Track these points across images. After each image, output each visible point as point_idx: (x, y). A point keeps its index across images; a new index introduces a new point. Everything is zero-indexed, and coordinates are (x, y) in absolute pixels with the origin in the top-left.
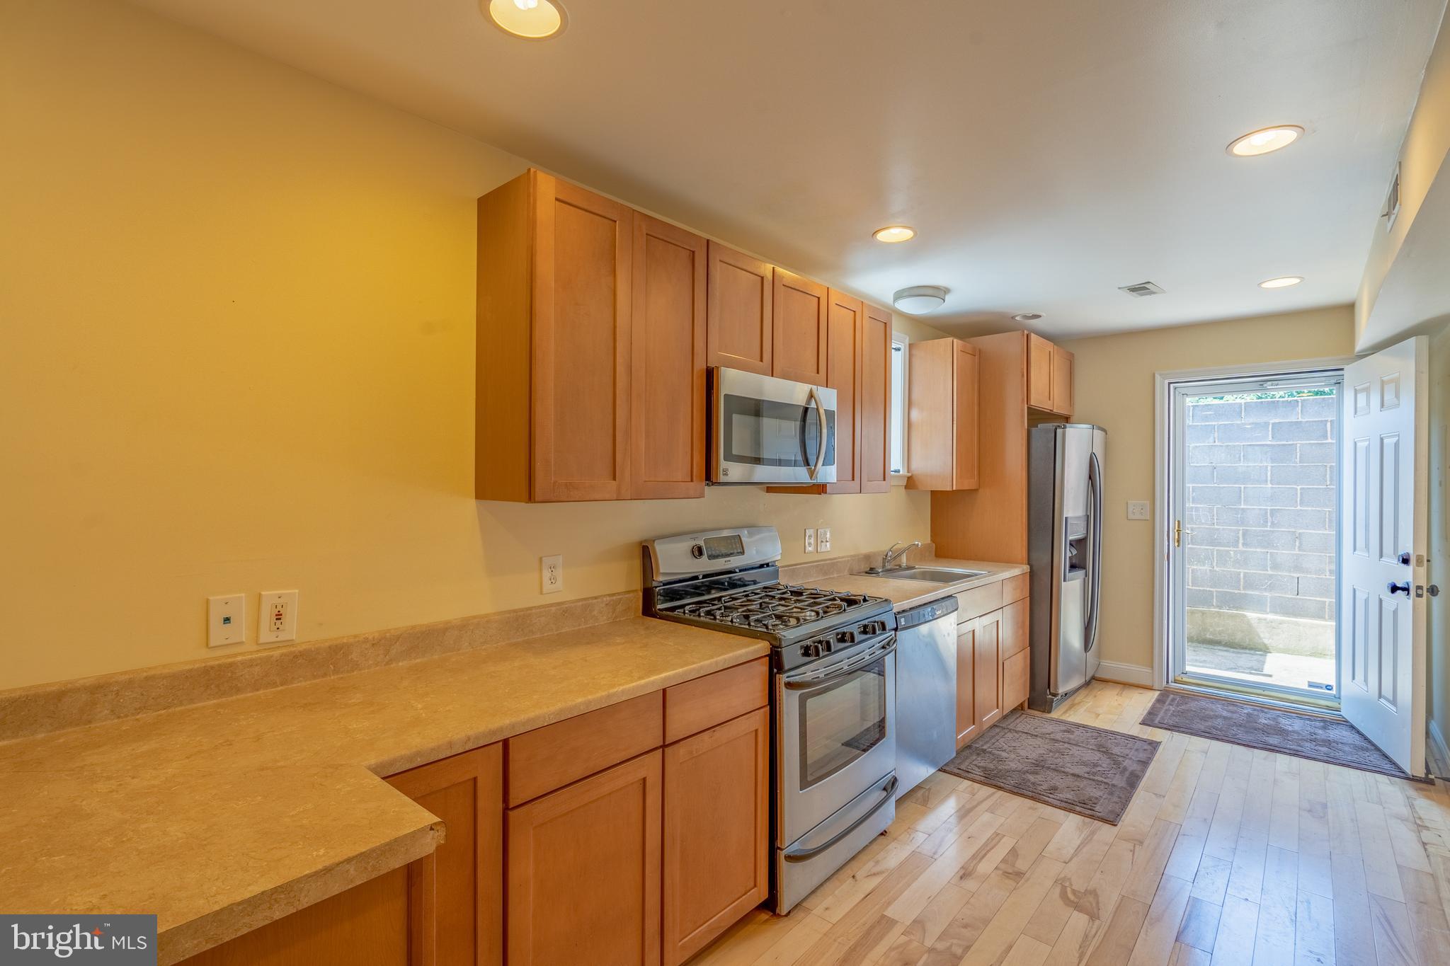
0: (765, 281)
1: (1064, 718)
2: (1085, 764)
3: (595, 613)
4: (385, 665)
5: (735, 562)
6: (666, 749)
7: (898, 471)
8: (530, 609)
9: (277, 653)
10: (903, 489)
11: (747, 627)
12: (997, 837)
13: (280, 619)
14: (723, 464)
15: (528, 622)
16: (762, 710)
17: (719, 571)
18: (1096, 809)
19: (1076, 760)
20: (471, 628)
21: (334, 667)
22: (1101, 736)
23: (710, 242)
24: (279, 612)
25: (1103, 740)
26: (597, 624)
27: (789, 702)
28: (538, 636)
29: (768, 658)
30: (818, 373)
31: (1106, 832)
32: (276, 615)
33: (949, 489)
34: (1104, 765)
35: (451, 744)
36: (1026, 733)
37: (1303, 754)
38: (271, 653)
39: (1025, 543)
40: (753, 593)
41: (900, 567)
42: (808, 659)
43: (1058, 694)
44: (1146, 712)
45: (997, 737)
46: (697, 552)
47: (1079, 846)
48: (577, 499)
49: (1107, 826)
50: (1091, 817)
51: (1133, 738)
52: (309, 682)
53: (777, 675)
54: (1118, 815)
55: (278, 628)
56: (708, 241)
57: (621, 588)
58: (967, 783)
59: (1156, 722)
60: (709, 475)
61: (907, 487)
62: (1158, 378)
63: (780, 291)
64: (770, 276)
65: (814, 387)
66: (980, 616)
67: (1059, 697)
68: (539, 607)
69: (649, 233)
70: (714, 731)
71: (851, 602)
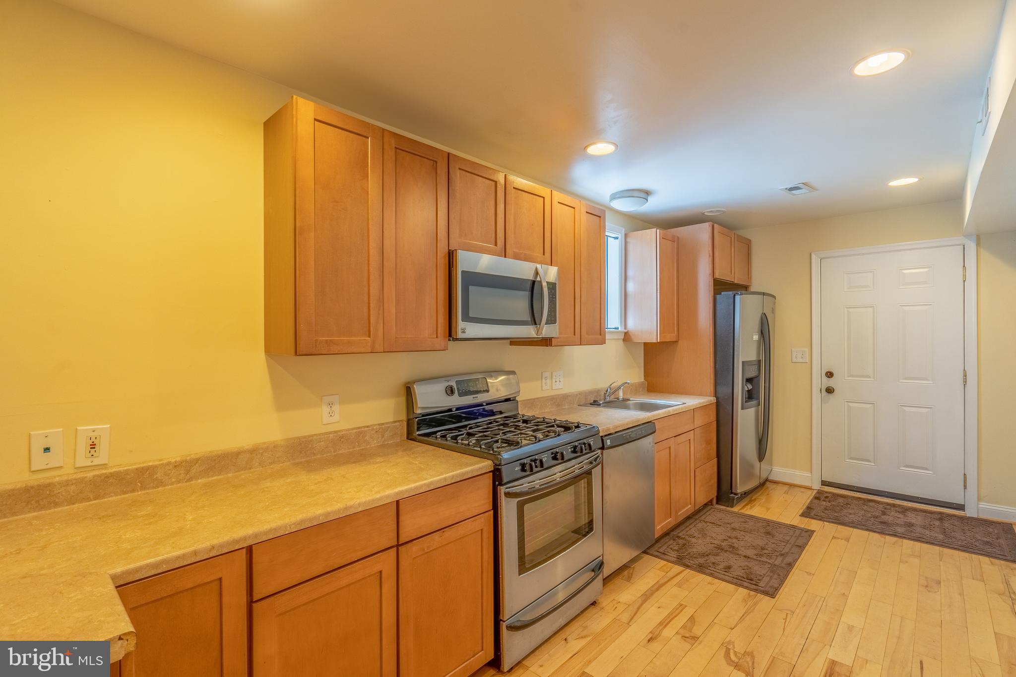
0: (498, 185)
1: (742, 511)
2: (754, 547)
3: (367, 438)
4: (186, 482)
5: (482, 398)
6: (400, 548)
7: (618, 328)
8: (312, 436)
9: (90, 475)
10: (621, 342)
11: (479, 449)
12: (681, 607)
13: (94, 448)
14: (461, 324)
15: (310, 446)
16: (487, 514)
17: (468, 405)
18: (760, 585)
19: (748, 544)
20: (261, 452)
21: (141, 484)
22: (769, 526)
23: (450, 155)
24: (93, 442)
25: (770, 528)
26: (368, 447)
27: (508, 508)
28: (319, 456)
29: (491, 473)
30: (544, 254)
31: (765, 602)
32: (91, 445)
33: (655, 341)
34: (769, 549)
35: (195, 553)
36: (713, 523)
37: (924, 540)
38: (85, 475)
39: (712, 381)
40: (494, 421)
41: (618, 399)
42: (525, 474)
43: (738, 494)
44: (805, 507)
45: (691, 527)
46: (450, 391)
47: (743, 615)
48: (336, 352)
49: (767, 598)
50: (756, 590)
51: (794, 527)
52: (119, 497)
53: (499, 487)
54: (777, 590)
55: (92, 455)
56: (449, 154)
57: (390, 419)
58: (663, 563)
59: (812, 514)
60: (451, 333)
61: (624, 340)
62: (813, 256)
63: (511, 193)
64: (502, 181)
65: (539, 266)
66: (675, 436)
67: (739, 495)
68: (320, 434)
69: (397, 147)
70: (443, 532)
71: (567, 429)
